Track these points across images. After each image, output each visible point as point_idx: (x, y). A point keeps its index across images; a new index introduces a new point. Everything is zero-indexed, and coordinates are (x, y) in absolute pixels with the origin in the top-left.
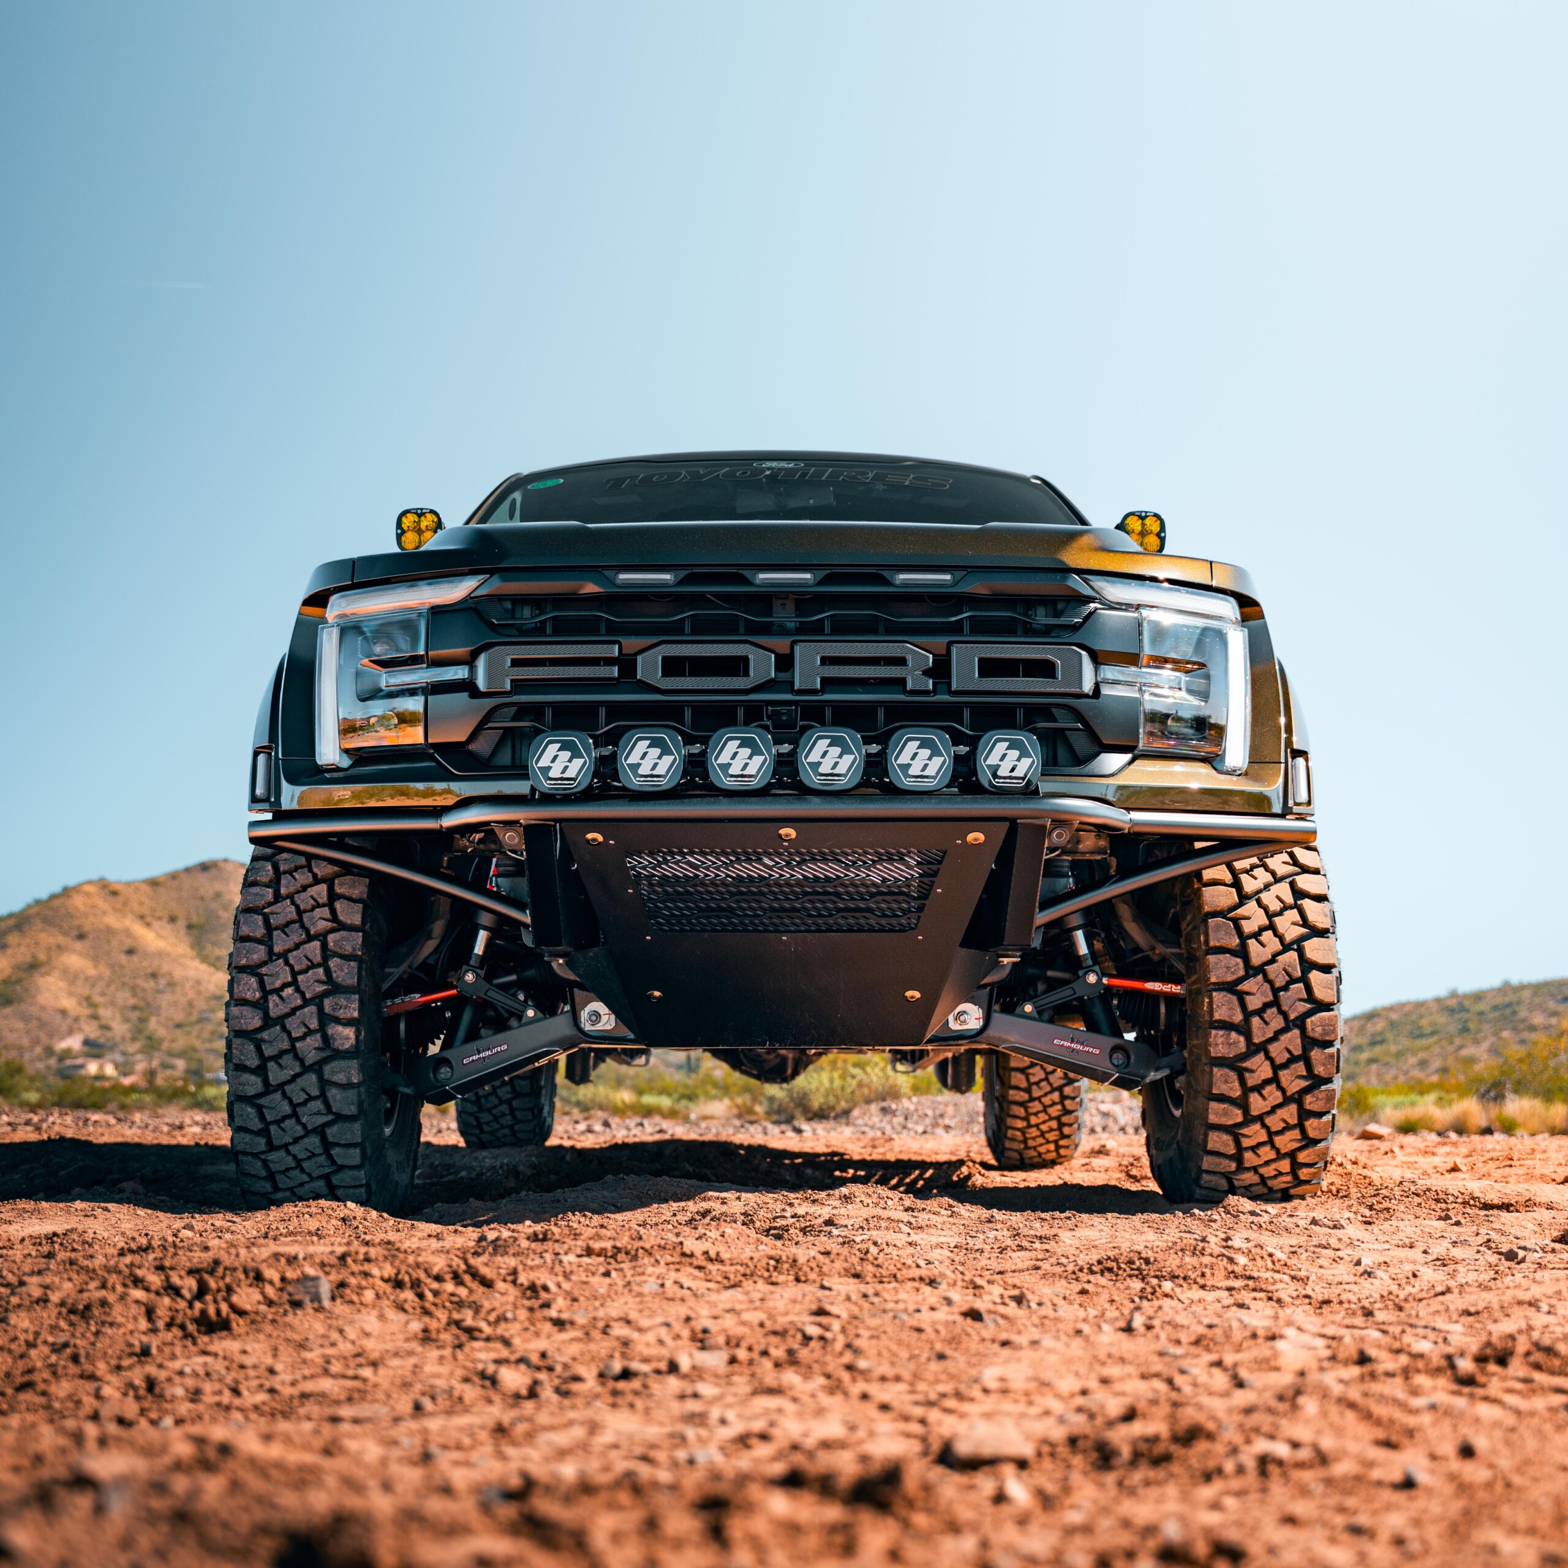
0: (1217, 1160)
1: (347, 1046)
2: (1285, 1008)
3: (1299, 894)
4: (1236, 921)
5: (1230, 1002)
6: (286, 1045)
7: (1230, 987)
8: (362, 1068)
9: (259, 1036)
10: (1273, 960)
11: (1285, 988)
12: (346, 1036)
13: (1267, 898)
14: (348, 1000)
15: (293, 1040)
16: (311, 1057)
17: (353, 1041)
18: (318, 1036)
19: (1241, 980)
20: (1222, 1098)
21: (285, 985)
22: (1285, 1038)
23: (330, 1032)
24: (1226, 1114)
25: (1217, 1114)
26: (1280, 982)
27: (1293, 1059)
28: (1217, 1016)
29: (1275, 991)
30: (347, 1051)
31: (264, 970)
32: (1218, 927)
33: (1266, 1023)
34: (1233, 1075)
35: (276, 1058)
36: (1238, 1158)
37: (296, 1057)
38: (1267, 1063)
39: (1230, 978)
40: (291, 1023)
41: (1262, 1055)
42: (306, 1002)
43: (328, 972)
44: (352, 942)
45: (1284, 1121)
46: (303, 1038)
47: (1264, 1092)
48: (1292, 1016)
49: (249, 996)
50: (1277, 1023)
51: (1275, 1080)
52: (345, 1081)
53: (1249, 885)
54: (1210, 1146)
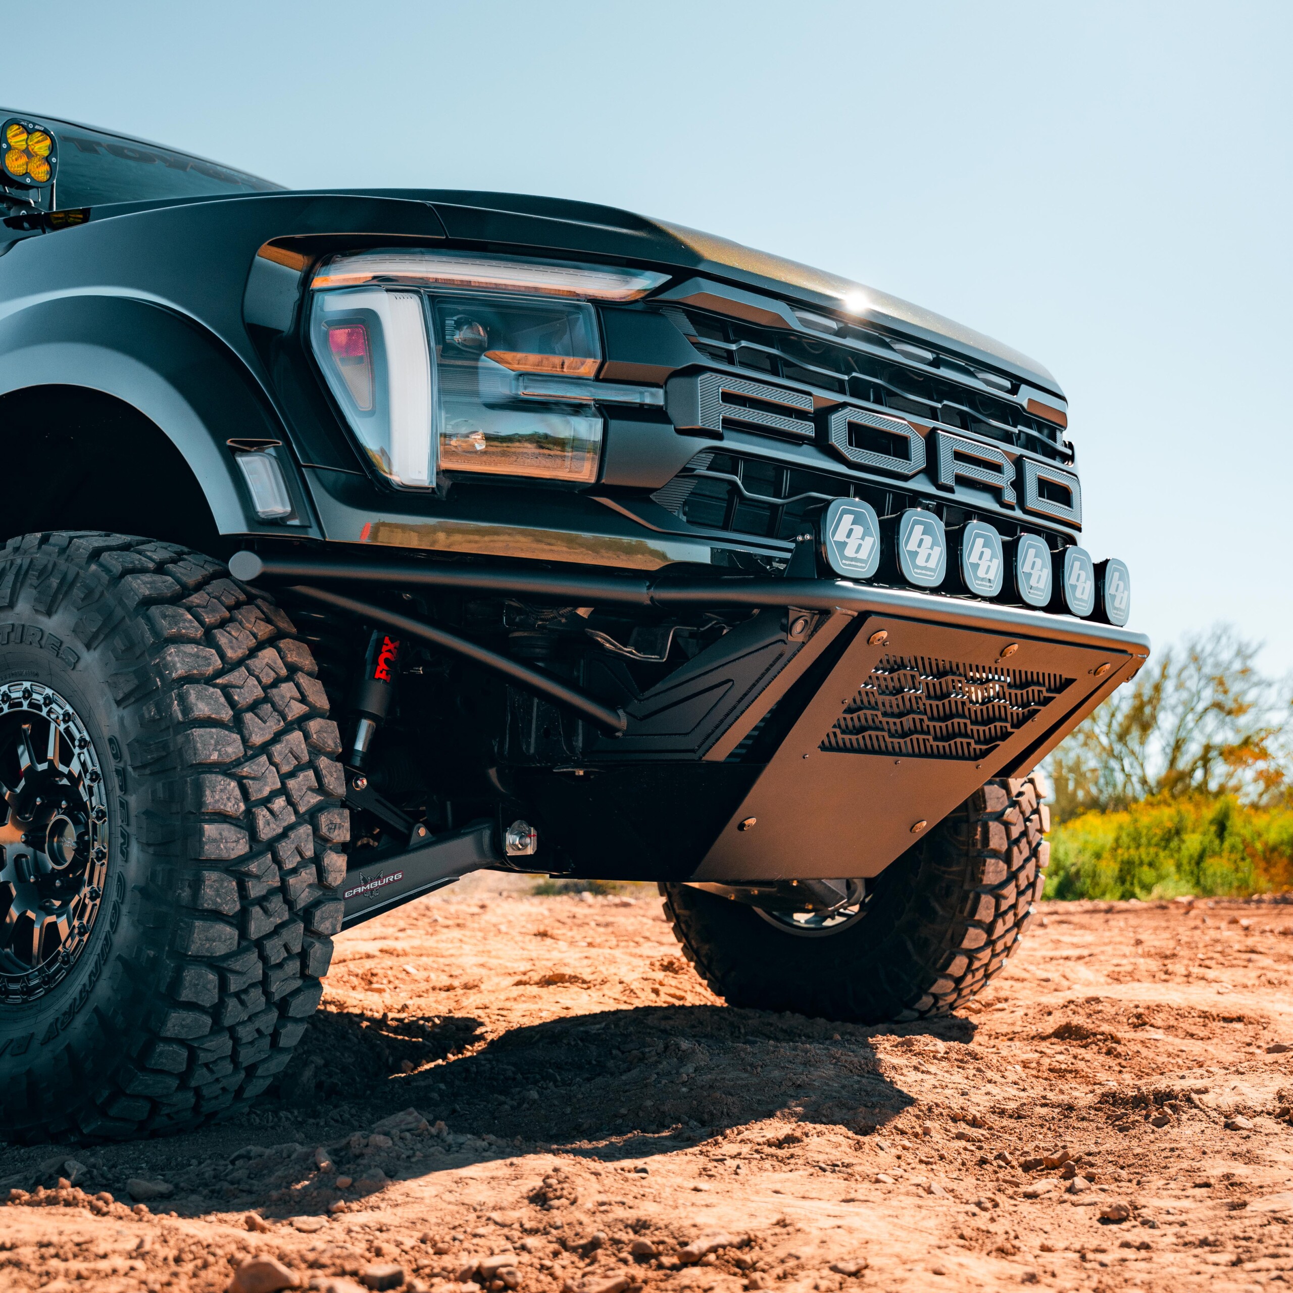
0: (945, 982)
1: (338, 881)
2: (1029, 838)
5: (999, 832)
6: (275, 882)
7: (999, 817)
9: (244, 869)
11: (1030, 819)
12: (338, 868)
15: (285, 874)
16: (303, 898)
17: (344, 873)
18: (313, 868)
19: (1005, 810)
20: (979, 924)
21: (274, 794)
22: (1027, 866)
23: (324, 862)
24: (976, 939)
25: (970, 939)
26: (1027, 813)
27: (1028, 886)
28: (991, 845)
29: (1025, 821)
30: (337, 889)
31: (244, 771)
33: (1020, 852)
34: (993, 901)
35: (261, 901)
36: (960, 980)
37: (286, 898)
38: (1015, 890)
39: (999, 808)
40: (283, 848)
41: (1014, 882)
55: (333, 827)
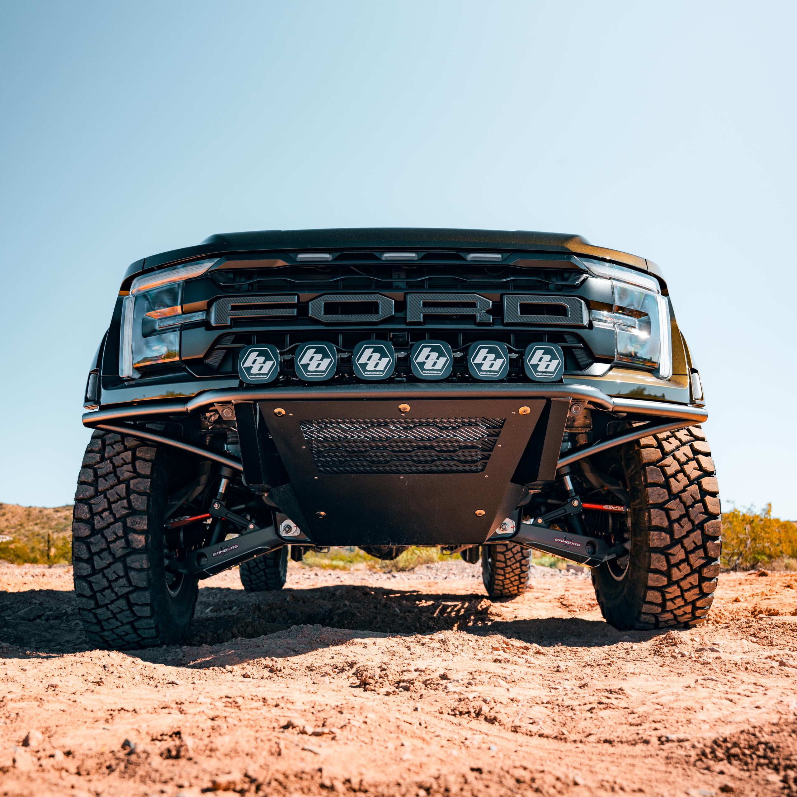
0: (650, 606)
1: (140, 546)
2: (692, 518)
3: (696, 452)
4: (662, 468)
5: (660, 515)
6: (104, 546)
7: (661, 506)
8: (149, 560)
9: (89, 540)
10: (684, 490)
11: (692, 506)
12: (139, 540)
13: (678, 454)
14: (140, 518)
15: (108, 543)
16: (119, 553)
17: (144, 543)
18: (123, 540)
19: (667, 502)
20: (656, 571)
21: (104, 510)
22: (692, 535)
23: (130, 538)
24: (658, 580)
25: (653, 580)
26: (689, 503)
27: (697, 548)
28: (653, 523)
29: (687, 508)
30: (140, 549)
31: (92, 501)
32: (652, 471)
33: (682, 527)
34: (663, 558)
35: (98, 553)
36: (663, 605)
37: (110, 553)
38: (683, 550)
39: (660, 501)
40: (107, 533)
41: (679, 545)
42: (116, 520)
43: (129, 502)
44: (145, 485)
45: (691, 583)
46: (114, 541)
47: (681, 567)
48: (697, 523)
49: (83, 516)
50: (688, 526)
51: (686, 560)
52: (139, 567)
53: (668, 447)
54: (648, 599)
55: (134, 523)
